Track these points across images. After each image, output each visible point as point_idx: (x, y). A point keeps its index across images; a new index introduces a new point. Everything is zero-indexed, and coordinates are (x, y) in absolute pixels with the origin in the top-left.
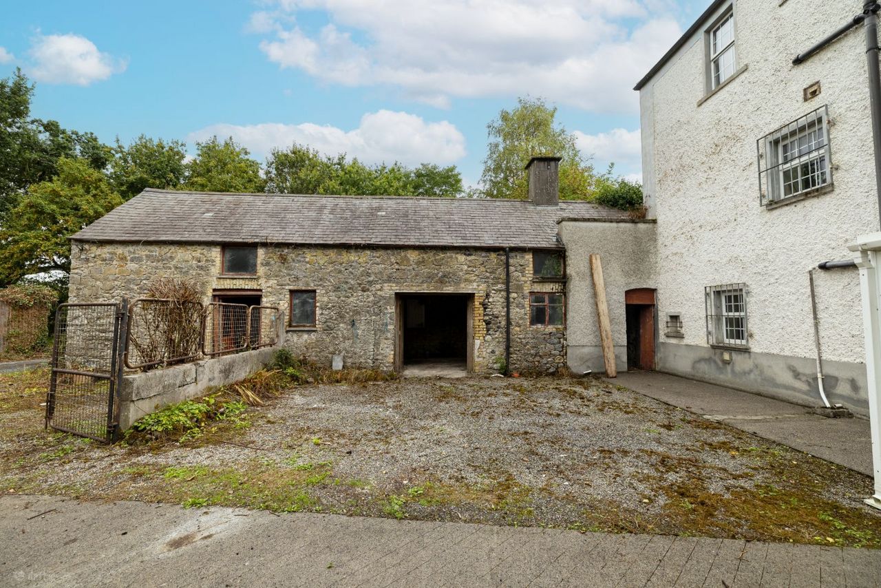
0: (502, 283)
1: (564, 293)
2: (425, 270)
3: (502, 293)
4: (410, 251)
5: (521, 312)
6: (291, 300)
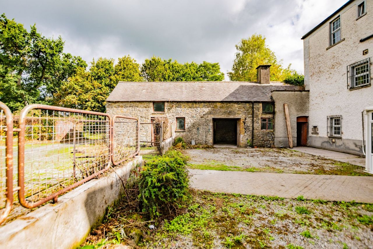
0: (251, 114)
1: (274, 118)
2: (223, 110)
3: (251, 118)
4: (217, 103)
5: (258, 125)
6: (177, 121)
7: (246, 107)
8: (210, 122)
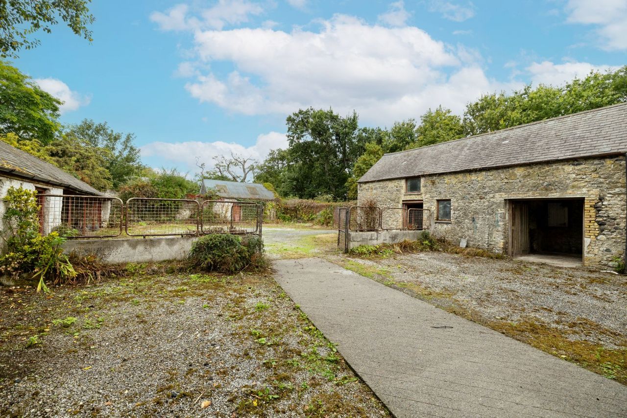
0: (621, 187)
2: (530, 182)
3: (622, 196)
4: (516, 169)
6: (438, 205)
7: (603, 168)
8: (498, 206)
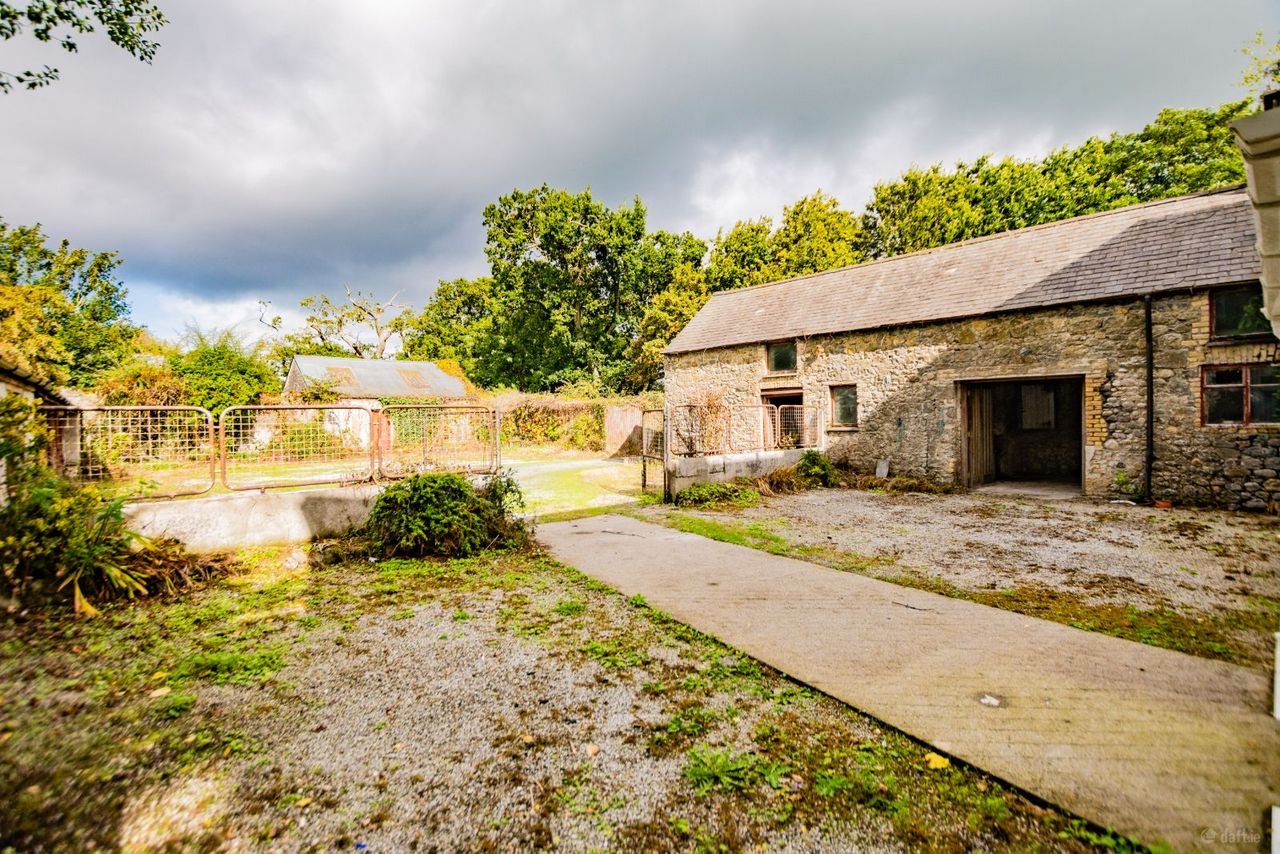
0: (1140, 354)
2: (998, 347)
3: (1140, 370)
4: (973, 323)
5: (1183, 400)
7: (1112, 322)
8: (944, 395)
